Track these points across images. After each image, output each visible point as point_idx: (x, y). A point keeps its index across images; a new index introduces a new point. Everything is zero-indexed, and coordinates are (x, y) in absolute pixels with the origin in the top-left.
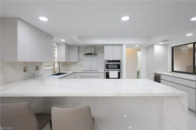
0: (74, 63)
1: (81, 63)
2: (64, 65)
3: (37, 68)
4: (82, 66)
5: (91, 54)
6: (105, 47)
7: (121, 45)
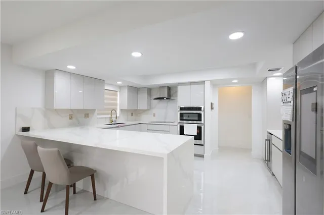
0: (144, 111)
1: (154, 111)
2: (132, 114)
3: (87, 116)
4: (154, 115)
5: (163, 98)
6: (179, 88)
7: (203, 83)
